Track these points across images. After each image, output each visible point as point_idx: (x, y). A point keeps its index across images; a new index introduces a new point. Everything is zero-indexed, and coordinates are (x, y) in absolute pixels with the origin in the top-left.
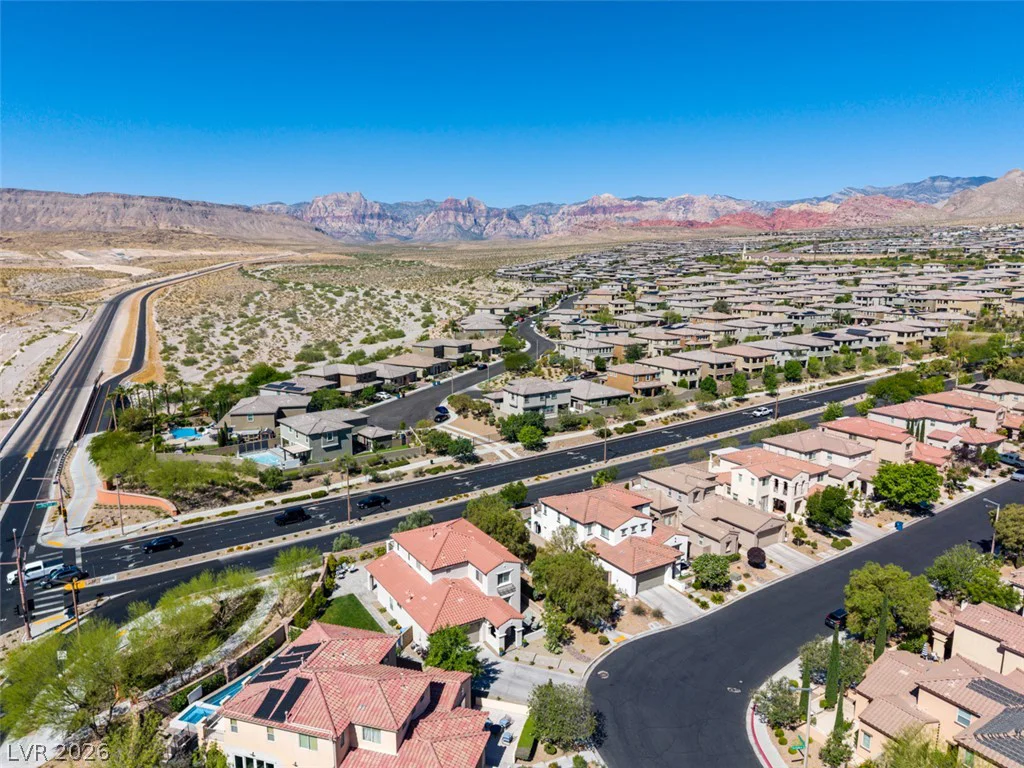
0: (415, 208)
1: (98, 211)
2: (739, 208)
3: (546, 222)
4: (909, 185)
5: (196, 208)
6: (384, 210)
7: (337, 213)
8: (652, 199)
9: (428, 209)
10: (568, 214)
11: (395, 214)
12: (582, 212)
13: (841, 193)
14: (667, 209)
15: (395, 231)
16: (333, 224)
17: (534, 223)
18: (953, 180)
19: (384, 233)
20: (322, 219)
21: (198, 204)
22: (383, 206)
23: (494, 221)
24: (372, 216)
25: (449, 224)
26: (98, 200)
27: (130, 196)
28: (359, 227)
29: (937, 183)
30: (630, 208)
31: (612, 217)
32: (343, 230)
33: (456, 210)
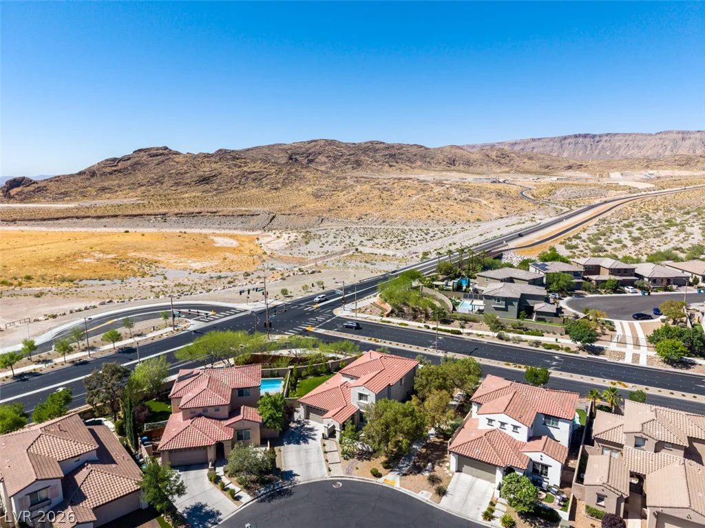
1: (662, 144)
26: (664, 136)
27: (688, 132)
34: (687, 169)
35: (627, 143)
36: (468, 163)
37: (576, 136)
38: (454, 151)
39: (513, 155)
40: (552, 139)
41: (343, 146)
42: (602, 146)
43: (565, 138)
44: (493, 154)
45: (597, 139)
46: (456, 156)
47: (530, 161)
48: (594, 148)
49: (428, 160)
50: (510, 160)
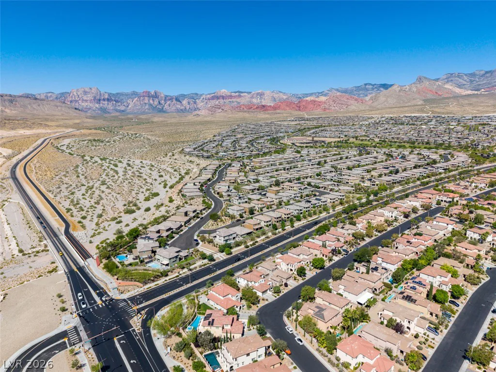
0: (127, 95)
2: (285, 97)
3: (195, 103)
4: (356, 87)
5: (6, 98)
6: (110, 97)
7: (85, 98)
8: (245, 92)
9: (134, 96)
10: (206, 99)
11: (117, 99)
12: (213, 98)
13: (328, 90)
14: (252, 97)
15: (117, 108)
16: (83, 104)
17: (189, 103)
18: (373, 85)
19: (111, 108)
20: (76, 101)
21: (6, 96)
22: (109, 94)
23: (168, 103)
24: (104, 100)
25: (146, 104)
28: (97, 105)
29: (367, 86)
30: (235, 97)
31: (227, 101)
32: (88, 107)
33: (149, 97)
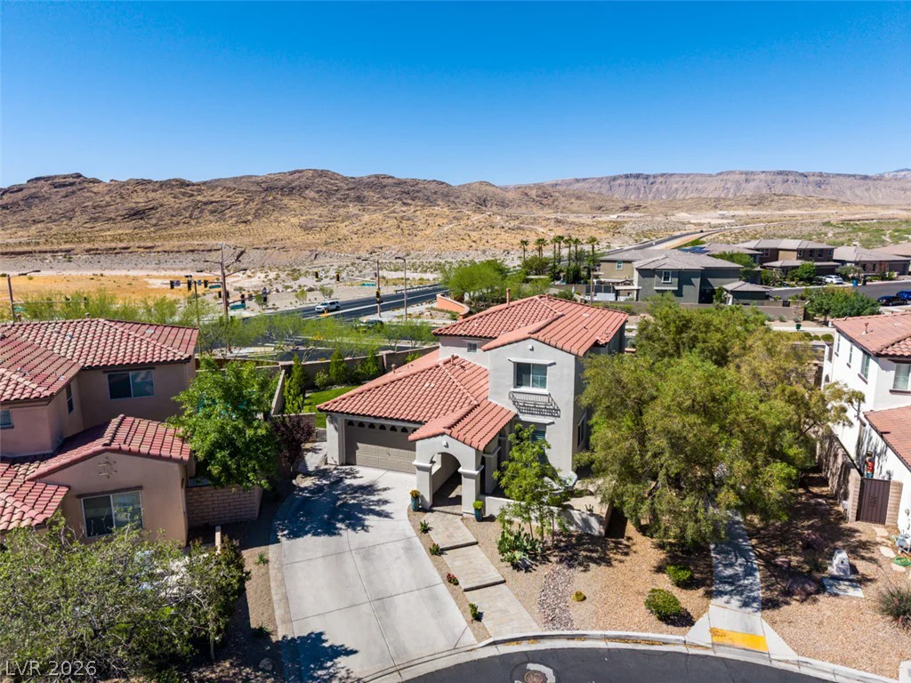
1: (724, 187)
5: (811, 179)
21: (813, 175)
26: (726, 177)
27: (752, 172)
34: (760, 209)
35: (685, 185)
36: (503, 204)
37: (627, 176)
38: (484, 188)
39: (557, 194)
40: (599, 180)
41: (338, 177)
42: (658, 188)
43: (614, 179)
44: (533, 193)
45: (651, 180)
46: (487, 195)
47: (578, 201)
48: (648, 192)
49: (452, 199)
50: (553, 202)
